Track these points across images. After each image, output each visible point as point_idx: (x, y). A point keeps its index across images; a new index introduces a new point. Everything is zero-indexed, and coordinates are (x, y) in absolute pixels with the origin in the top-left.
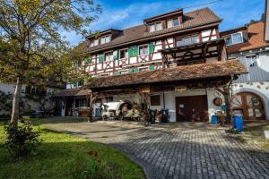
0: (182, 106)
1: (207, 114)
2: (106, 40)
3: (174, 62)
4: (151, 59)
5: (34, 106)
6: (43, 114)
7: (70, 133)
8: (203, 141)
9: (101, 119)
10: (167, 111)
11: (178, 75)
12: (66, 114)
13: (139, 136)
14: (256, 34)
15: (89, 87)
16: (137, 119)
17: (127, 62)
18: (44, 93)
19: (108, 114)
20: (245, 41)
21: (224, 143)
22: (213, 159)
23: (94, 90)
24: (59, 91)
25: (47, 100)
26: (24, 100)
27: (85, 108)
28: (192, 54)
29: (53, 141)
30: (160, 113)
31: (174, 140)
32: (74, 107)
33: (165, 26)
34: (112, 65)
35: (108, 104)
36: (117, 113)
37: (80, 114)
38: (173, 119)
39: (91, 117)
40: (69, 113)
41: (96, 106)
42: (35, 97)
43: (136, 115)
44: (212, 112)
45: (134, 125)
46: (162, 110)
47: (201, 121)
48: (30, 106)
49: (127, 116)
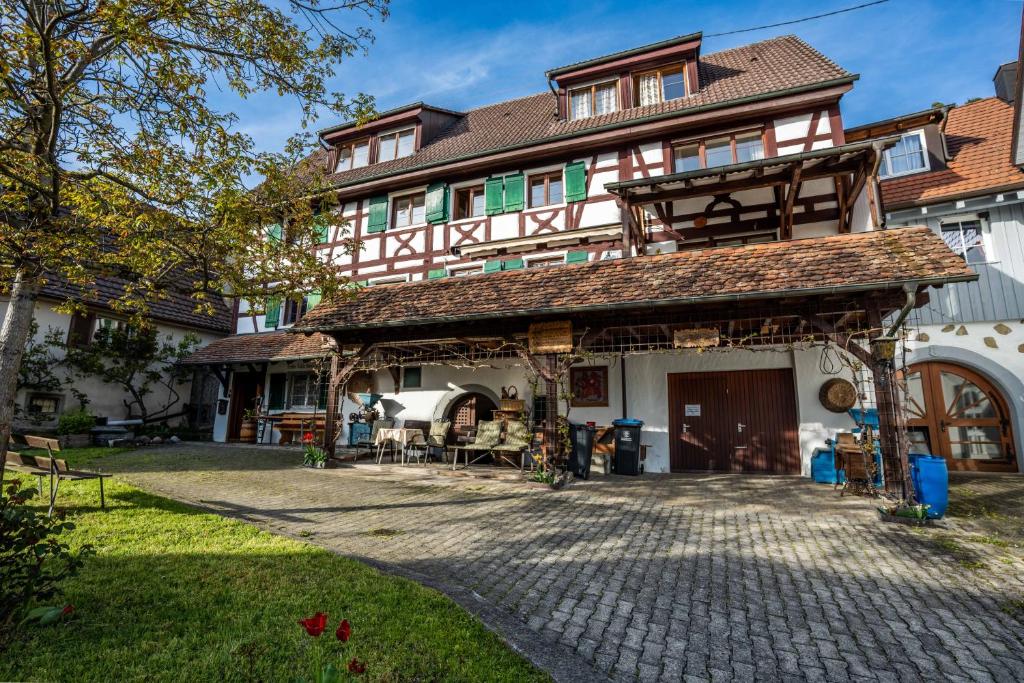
0: (693, 410)
1: (794, 444)
2: (399, 149)
3: (667, 235)
4: (573, 223)
5: (102, 398)
6: (137, 430)
7: (239, 512)
8: (802, 554)
9: (369, 457)
10: (636, 429)
11: (687, 283)
12: (233, 434)
13: (530, 530)
14: (976, 141)
15: (325, 325)
16: (515, 460)
17: (479, 234)
18: (144, 349)
19: (398, 435)
20: (937, 165)
21: (893, 567)
22: (867, 642)
23: (345, 337)
24: (206, 342)
25: (155, 377)
26: (60, 373)
27: (306, 410)
28: (738, 209)
29: (153, 548)
30: (609, 435)
31: (677, 550)
32: (264, 408)
33: (632, 98)
34: (418, 243)
35: (401, 398)
36: (438, 431)
37: (289, 433)
38: (658, 461)
39: (329, 447)
40: (245, 432)
41: (352, 405)
42: (107, 363)
43: (515, 445)
44: (813, 435)
45: (502, 481)
46: (619, 426)
47: (770, 471)
48: (83, 400)
49: (479, 444)
